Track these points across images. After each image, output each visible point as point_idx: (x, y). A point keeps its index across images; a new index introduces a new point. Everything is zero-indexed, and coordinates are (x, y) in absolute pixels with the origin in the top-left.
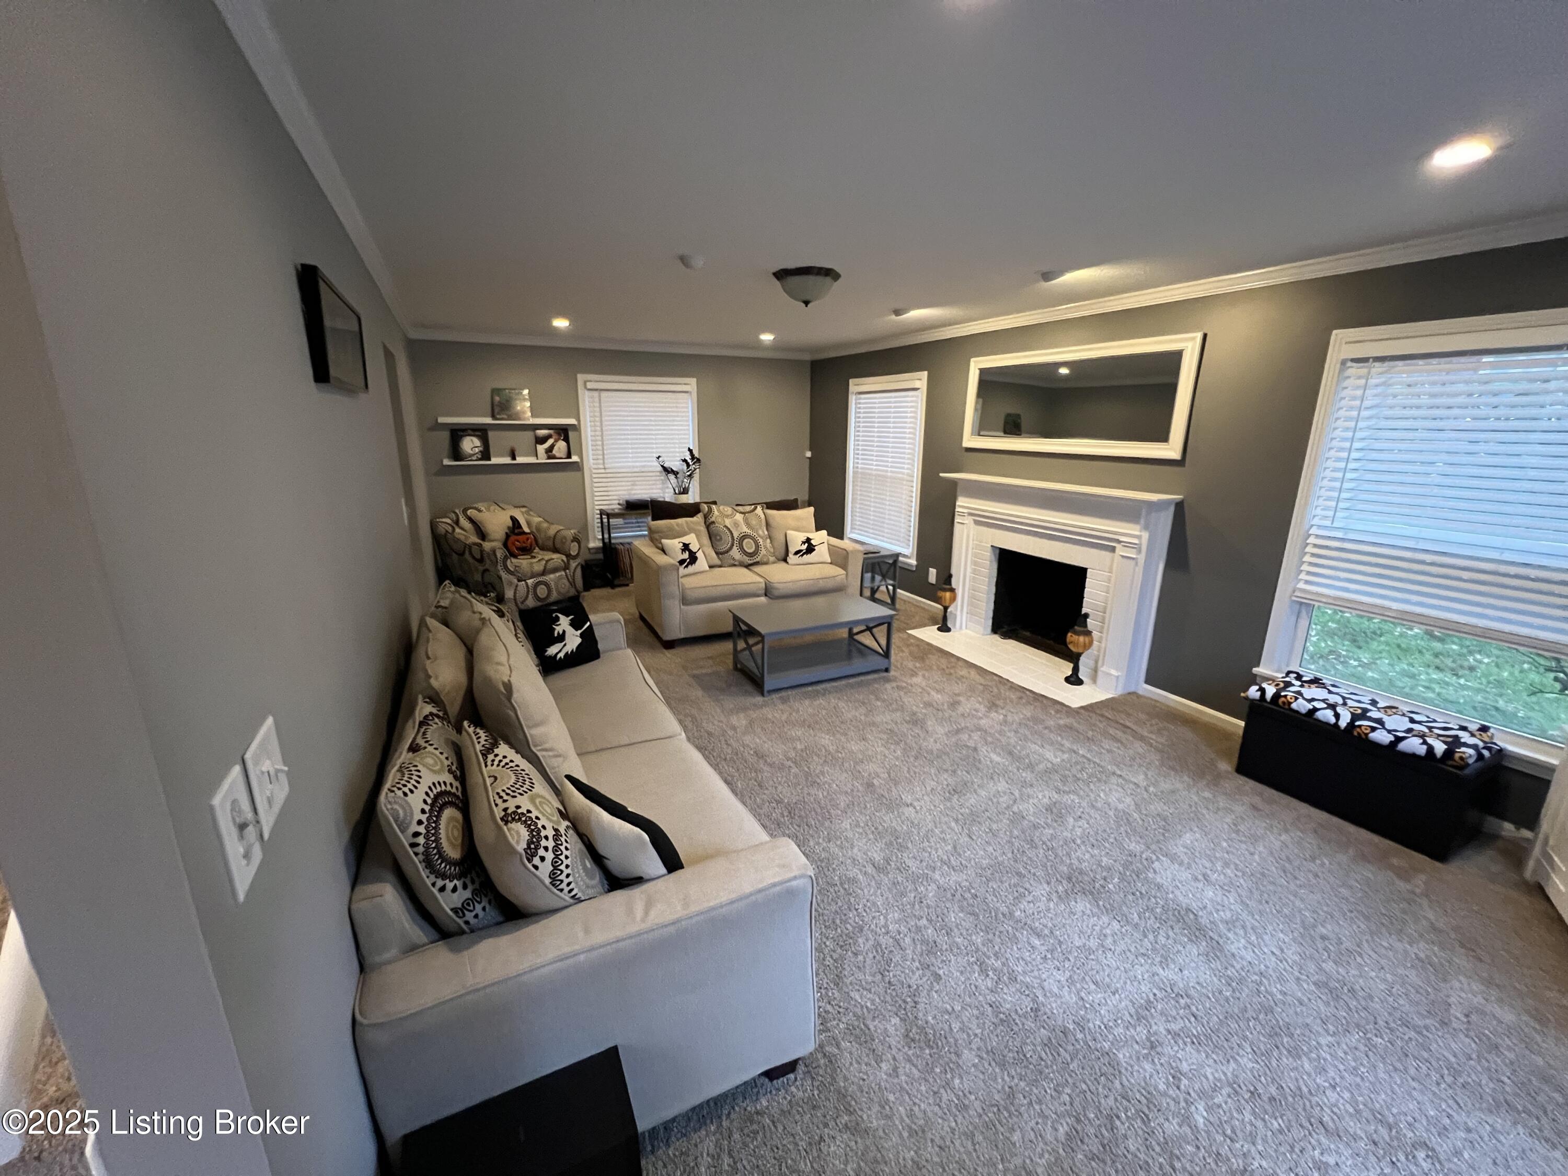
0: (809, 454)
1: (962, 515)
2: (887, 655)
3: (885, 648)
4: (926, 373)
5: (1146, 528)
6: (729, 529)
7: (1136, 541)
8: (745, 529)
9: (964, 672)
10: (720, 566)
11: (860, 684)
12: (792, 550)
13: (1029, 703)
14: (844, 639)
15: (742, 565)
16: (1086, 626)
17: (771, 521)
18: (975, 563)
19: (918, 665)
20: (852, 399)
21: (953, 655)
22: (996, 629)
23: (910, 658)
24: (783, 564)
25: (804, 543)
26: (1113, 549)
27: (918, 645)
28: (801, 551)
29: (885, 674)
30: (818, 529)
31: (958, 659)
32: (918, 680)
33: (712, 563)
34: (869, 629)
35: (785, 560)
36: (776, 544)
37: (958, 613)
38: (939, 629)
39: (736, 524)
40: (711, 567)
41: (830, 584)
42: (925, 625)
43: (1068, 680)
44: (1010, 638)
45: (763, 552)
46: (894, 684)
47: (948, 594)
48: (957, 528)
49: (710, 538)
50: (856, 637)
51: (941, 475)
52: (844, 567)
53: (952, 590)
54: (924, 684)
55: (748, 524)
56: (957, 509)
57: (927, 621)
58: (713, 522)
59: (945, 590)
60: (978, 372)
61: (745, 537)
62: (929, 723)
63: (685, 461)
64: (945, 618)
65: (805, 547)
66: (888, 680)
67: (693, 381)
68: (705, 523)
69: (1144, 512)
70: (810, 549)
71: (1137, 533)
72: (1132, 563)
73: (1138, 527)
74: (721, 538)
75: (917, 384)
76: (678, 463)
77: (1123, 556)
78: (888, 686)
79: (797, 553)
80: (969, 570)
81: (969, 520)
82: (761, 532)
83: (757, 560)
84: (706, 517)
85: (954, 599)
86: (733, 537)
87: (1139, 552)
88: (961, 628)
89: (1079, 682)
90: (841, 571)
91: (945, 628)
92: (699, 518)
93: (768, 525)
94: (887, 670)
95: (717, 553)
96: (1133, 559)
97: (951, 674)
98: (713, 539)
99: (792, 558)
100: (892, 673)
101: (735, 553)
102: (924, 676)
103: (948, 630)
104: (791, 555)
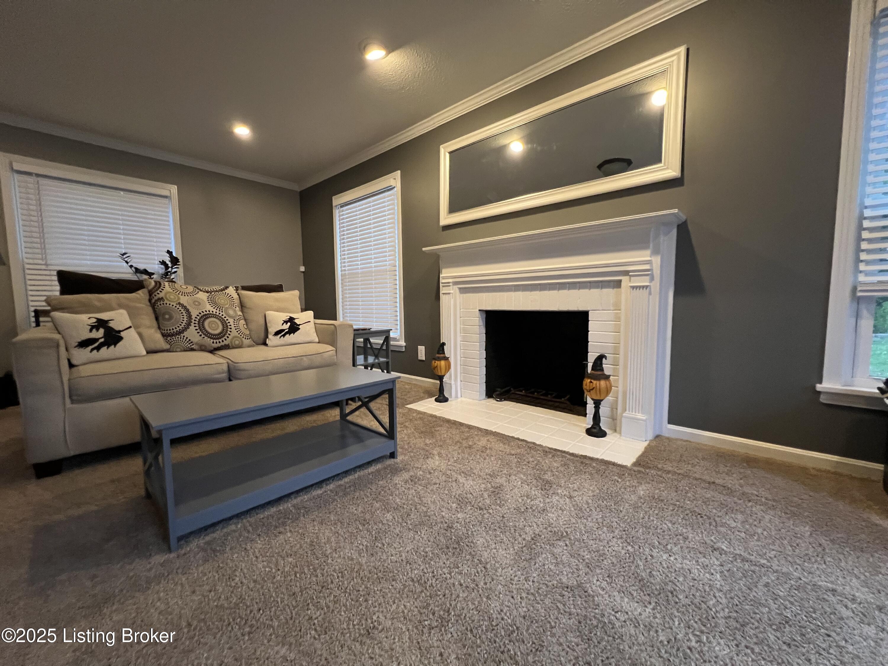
0: (302, 269)
1: (447, 285)
2: (391, 434)
3: (387, 425)
4: (399, 172)
5: (656, 252)
6: (185, 308)
7: (647, 267)
8: (209, 308)
9: (483, 442)
10: (168, 351)
11: (356, 486)
12: (272, 330)
14: (336, 421)
15: (203, 348)
16: (602, 370)
17: (245, 301)
18: (465, 331)
19: (428, 441)
20: (337, 213)
21: (461, 424)
22: (490, 394)
23: (417, 435)
24: (263, 347)
25: (286, 322)
26: (618, 284)
27: (420, 418)
28: (282, 331)
29: (391, 462)
30: (304, 309)
31: (470, 427)
32: (435, 462)
33: (152, 347)
34: (365, 404)
35: (265, 344)
36: (253, 326)
37: (453, 382)
38: (437, 400)
39: (197, 303)
40: (148, 352)
41: (318, 360)
42: (421, 399)
43: (590, 432)
44: (505, 400)
45: (234, 333)
46: (406, 476)
47: (443, 363)
48: (443, 299)
49: (157, 319)
50: (349, 418)
51: (424, 249)
52: (333, 342)
53: (446, 359)
54: (443, 467)
55: (213, 302)
56: (442, 281)
57: (422, 395)
58: (162, 299)
59: (439, 359)
60: (448, 155)
61: (206, 316)
63: (163, 263)
64: (441, 389)
65: (286, 326)
66: (395, 471)
67: (174, 189)
68: (150, 301)
69: (652, 235)
70: (294, 328)
71: (649, 258)
72: (645, 292)
73: (648, 252)
74: (171, 318)
75: (392, 183)
76: (157, 266)
77: (633, 287)
78: (397, 480)
79: (277, 333)
80: (459, 339)
81: (454, 290)
82: (231, 312)
83: (226, 342)
84: (151, 293)
85: (448, 367)
86: (190, 316)
87: (652, 279)
88: (457, 397)
89: (603, 434)
90: (330, 348)
91: (442, 398)
92: (142, 294)
93: (242, 306)
94: (393, 455)
95: (163, 335)
96: (647, 287)
97: (470, 447)
98: (160, 318)
99: (272, 340)
100: (400, 458)
101: (193, 334)
102: (439, 454)
103: (446, 400)
104: (270, 336)
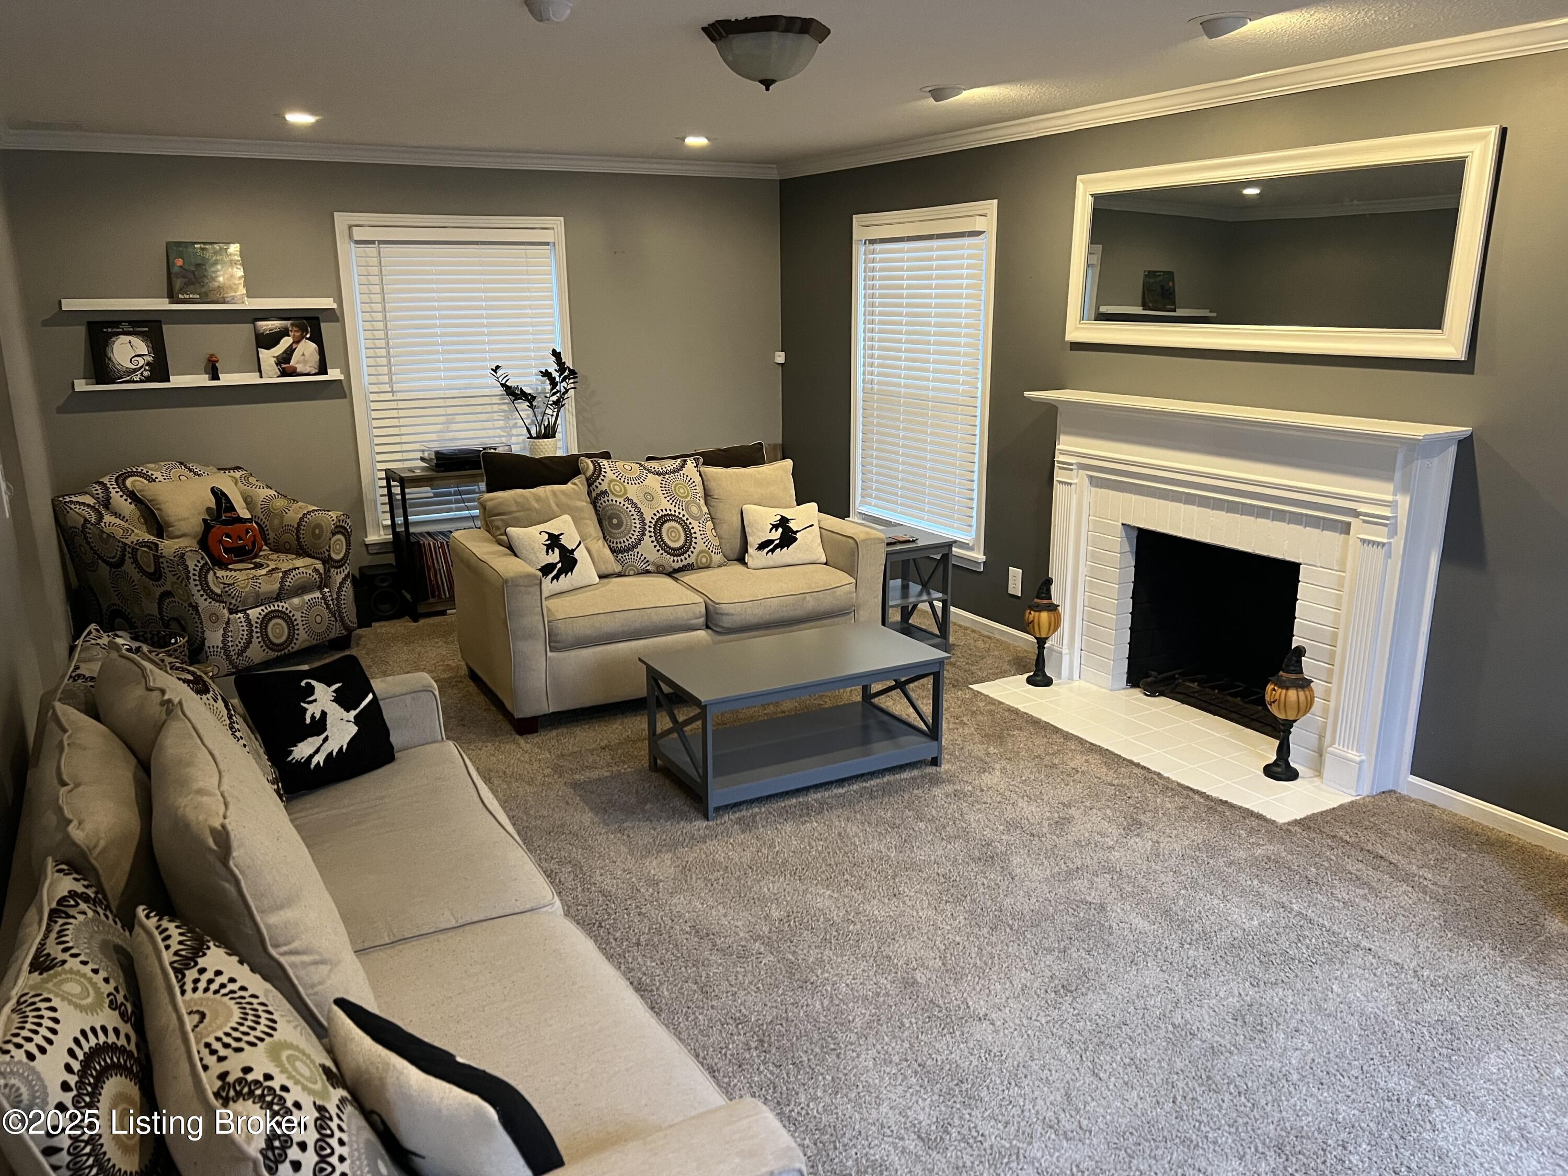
0: (780, 357)
1: (1067, 467)
2: (934, 732)
3: (930, 720)
4: (996, 201)
5: (1404, 488)
6: (635, 505)
7: (1387, 512)
8: (665, 505)
9: (1078, 761)
10: (619, 575)
11: (886, 791)
12: (754, 540)
13: (1197, 818)
14: (855, 704)
15: (661, 571)
16: (1301, 671)
17: (712, 485)
18: (1094, 557)
19: (992, 750)
20: (860, 254)
21: (1057, 730)
22: (1134, 679)
23: (977, 738)
24: (739, 568)
25: (775, 527)
26: (1346, 528)
27: (990, 711)
28: (770, 542)
29: (931, 770)
30: (801, 500)
31: (1067, 736)
32: (992, 779)
33: (604, 571)
34: (901, 686)
35: (741, 560)
36: (724, 529)
37: (1065, 651)
38: (1030, 681)
39: (649, 497)
40: (600, 577)
41: (828, 602)
42: (1001, 674)
43: (1269, 771)
44: (1162, 694)
45: (699, 545)
46: (949, 788)
47: (1044, 615)
48: (1059, 491)
49: (600, 522)
50: (876, 701)
51: (1027, 394)
52: (851, 570)
53: (1053, 608)
54: (1003, 786)
55: (670, 494)
56: (1059, 458)
57: (1006, 667)
58: (604, 493)
59: (1039, 608)
60: (1090, 201)
61: (663, 519)
62: (1016, 860)
63: (546, 374)
64: (1040, 662)
65: (776, 535)
66: (935, 781)
67: (558, 222)
68: (589, 493)
69: (1400, 459)
70: (788, 538)
71: (1390, 498)
72: (1381, 552)
73: (1390, 487)
74: (620, 525)
75: (979, 224)
76: (534, 379)
77: (1364, 541)
78: (937, 791)
79: (762, 546)
80: (1083, 570)
81: (1079, 478)
82: (694, 510)
83: (689, 561)
84: (590, 482)
85: (1056, 624)
86: (643, 521)
87: (1393, 533)
88: (1071, 678)
89: (1292, 775)
90: (845, 578)
91: (1040, 679)
92: (577, 486)
93: (707, 495)
94: (935, 762)
95: (613, 551)
96: (1383, 544)
97: (1054, 766)
98: (605, 523)
99: (754, 557)
100: (945, 767)
101: (648, 550)
102: (1003, 770)
103: (1048, 682)
104: (751, 550)
